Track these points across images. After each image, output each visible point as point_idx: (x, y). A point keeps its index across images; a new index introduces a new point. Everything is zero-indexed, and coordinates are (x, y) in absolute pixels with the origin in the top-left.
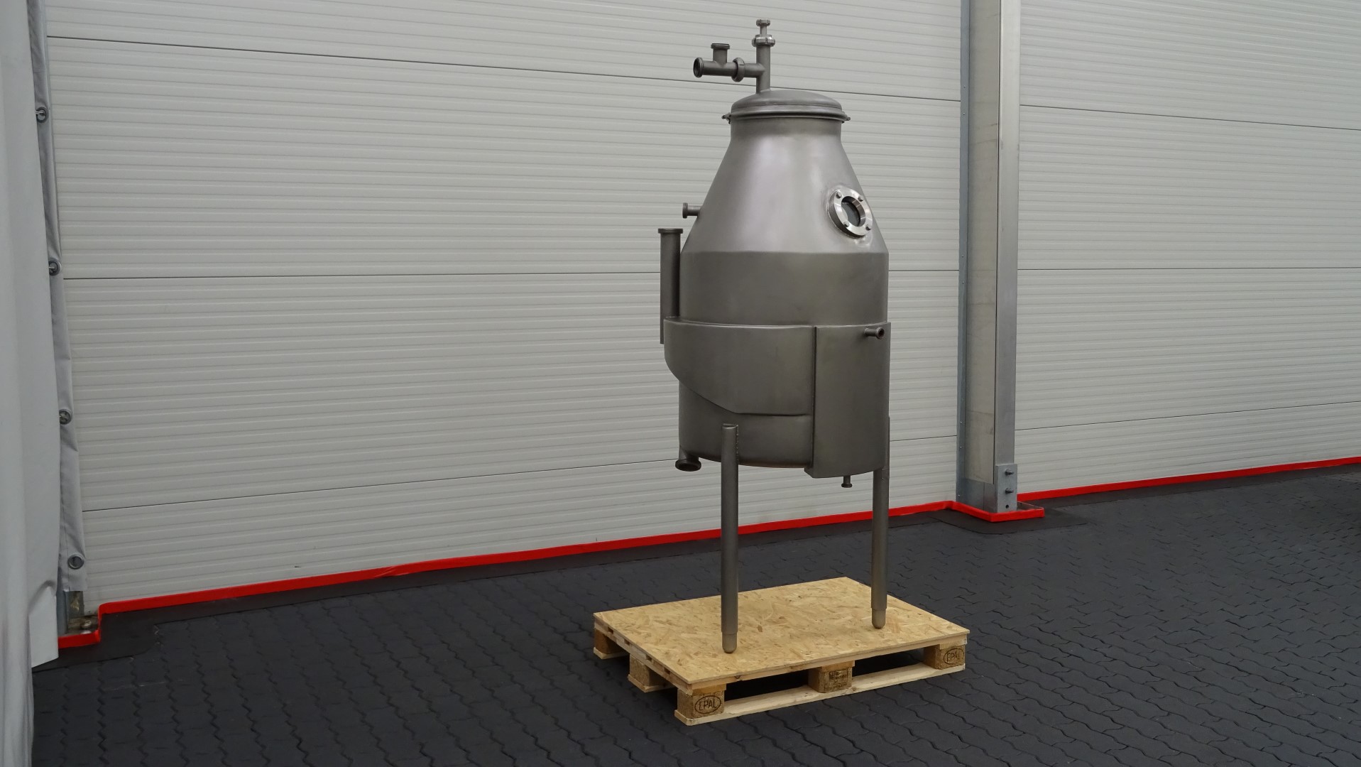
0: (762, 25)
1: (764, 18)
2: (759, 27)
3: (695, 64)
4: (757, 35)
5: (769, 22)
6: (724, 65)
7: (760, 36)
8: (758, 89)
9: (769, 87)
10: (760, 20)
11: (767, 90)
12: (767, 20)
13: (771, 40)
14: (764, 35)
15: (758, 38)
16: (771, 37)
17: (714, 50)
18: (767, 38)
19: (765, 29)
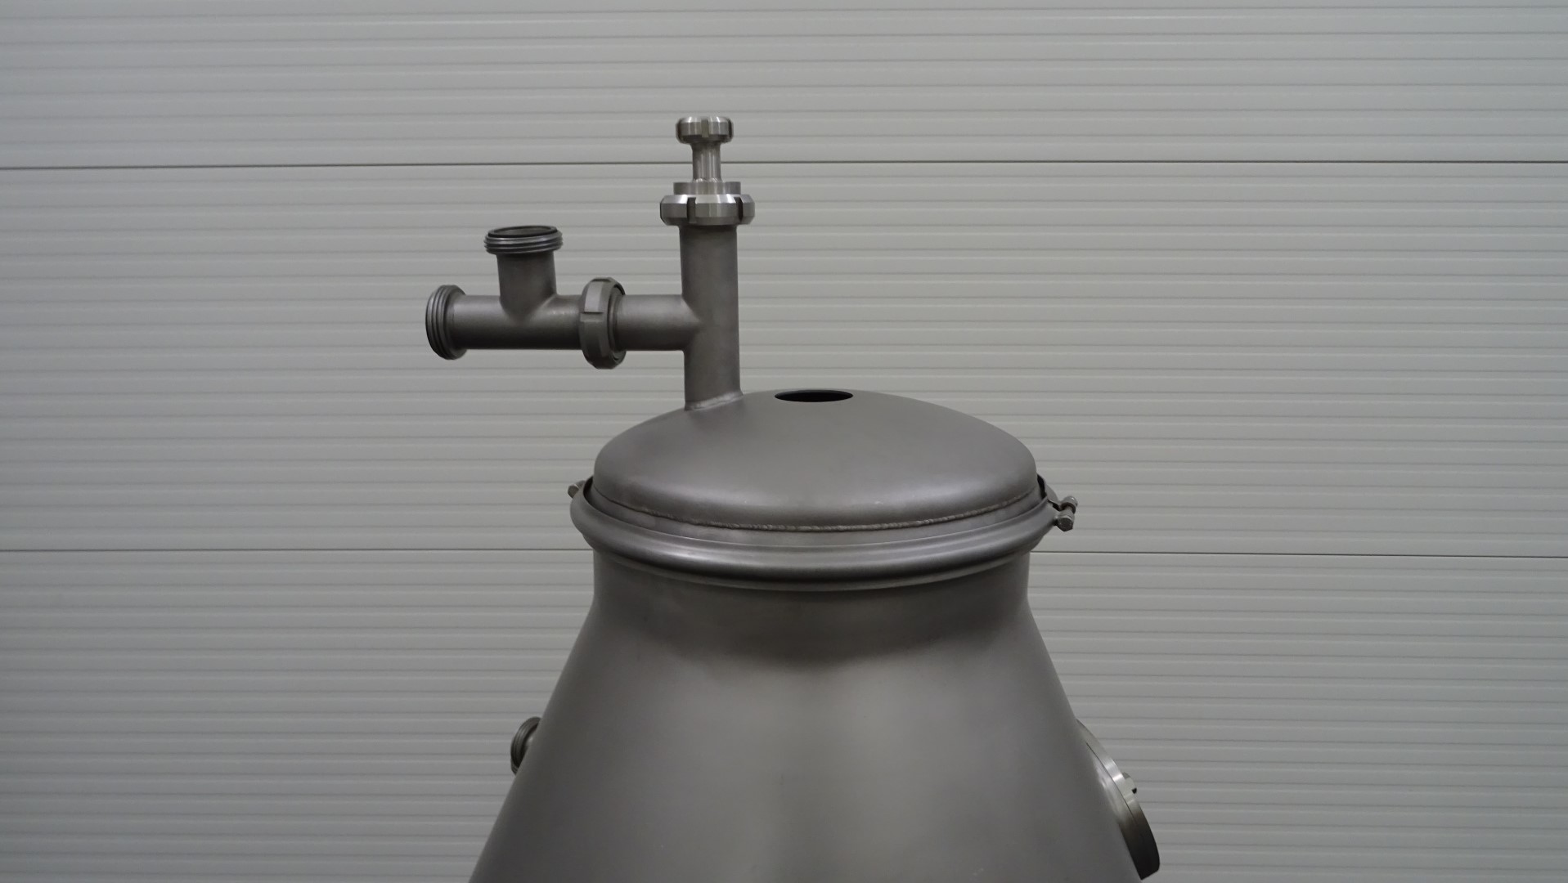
0: (703, 140)
1: (704, 113)
2: (689, 151)
3: (430, 324)
4: (679, 188)
5: (730, 125)
6: (547, 314)
7: (693, 193)
8: (693, 393)
9: (734, 384)
10: (692, 124)
11: (729, 398)
12: (719, 121)
13: (739, 201)
14: (707, 188)
15: (683, 199)
16: (735, 188)
17: (498, 258)
18: (718, 199)
19: (712, 158)
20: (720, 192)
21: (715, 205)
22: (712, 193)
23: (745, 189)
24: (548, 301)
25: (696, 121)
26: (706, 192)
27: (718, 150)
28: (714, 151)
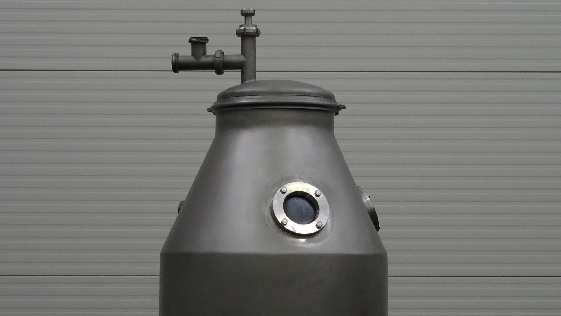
0: (247, 15)
1: (248, 7)
2: (244, 17)
3: (173, 61)
4: (241, 26)
5: (254, 11)
6: (203, 59)
7: (245, 26)
8: (243, 80)
9: (255, 77)
10: (245, 10)
11: (253, 80)
12: (252, 9)
13: (257, 30)
14: (248, 25)
15: (242, 28)
16: (256, 26)
17: (192, 44)
18: (251, 28)
19: (249, 18)
20: (252, 26)
21: (250, 29)
22: (250, 26)
23: (258, 27)
24: (204, 57)
25: (246, 9)
26: (248, 26)
27: (251, 17)
28: (250, 17)
